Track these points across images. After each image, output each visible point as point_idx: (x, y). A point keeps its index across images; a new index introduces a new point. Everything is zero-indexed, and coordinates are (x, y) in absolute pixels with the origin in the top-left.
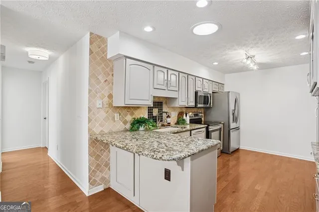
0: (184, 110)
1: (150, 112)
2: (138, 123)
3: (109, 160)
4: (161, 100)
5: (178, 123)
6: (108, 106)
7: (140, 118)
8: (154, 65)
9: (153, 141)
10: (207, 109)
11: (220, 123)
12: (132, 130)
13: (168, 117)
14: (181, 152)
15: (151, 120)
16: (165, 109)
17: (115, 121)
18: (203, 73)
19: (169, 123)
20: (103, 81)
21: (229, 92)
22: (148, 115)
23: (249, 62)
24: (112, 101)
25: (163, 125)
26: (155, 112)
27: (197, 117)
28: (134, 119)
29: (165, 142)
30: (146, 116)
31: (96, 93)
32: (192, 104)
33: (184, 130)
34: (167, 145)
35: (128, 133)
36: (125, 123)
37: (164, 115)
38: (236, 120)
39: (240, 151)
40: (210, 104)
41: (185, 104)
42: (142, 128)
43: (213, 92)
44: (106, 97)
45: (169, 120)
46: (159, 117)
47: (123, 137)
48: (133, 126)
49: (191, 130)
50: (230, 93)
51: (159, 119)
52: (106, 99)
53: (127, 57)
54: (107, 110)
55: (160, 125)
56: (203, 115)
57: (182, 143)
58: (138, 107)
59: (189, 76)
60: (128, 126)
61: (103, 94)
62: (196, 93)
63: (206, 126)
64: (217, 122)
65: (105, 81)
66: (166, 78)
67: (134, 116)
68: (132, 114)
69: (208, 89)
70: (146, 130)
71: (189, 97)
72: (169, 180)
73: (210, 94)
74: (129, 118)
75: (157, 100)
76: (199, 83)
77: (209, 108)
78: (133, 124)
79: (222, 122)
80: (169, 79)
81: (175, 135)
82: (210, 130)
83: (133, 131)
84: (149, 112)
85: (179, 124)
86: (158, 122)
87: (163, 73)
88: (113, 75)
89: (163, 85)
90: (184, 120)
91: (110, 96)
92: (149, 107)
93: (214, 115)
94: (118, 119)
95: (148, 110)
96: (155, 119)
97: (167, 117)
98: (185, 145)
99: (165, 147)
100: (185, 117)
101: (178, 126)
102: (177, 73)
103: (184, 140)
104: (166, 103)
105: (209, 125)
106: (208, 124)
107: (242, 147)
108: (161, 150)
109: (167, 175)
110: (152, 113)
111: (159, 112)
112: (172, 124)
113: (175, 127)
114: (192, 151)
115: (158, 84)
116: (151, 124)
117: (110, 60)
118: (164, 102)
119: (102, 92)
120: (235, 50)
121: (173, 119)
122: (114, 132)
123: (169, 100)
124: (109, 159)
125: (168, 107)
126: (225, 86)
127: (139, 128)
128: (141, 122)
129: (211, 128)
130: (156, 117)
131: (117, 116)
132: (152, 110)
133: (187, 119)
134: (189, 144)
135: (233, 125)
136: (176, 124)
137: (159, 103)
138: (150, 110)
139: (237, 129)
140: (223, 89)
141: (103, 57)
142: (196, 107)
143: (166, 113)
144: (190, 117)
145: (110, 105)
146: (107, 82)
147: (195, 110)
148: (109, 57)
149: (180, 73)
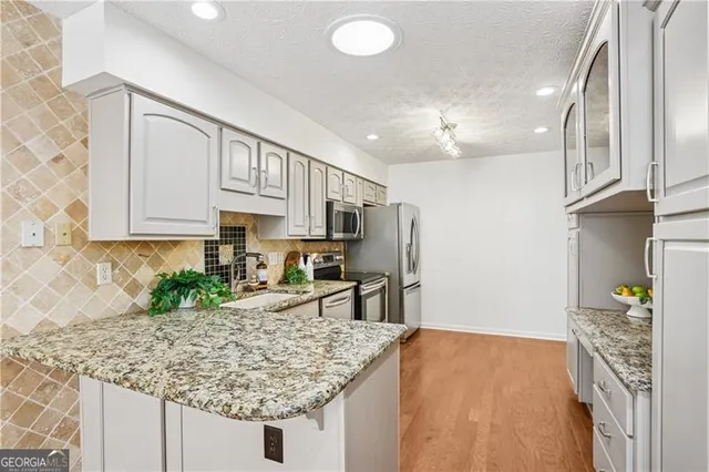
0: (300, 247)
1: (212, 256)
2: (174, 289)
3: (76, 412)
4: (241, 222)
5: (285, 281)
6: (68, 239)
7: (182, 273)
8: (222, 124)
9: (223, 342)
10: (351, 244)
11: (384, 275)
12: (155, 309)
13: (261, 266)
14: (315, 377)
15: (216, 279)
16: (252, 245)
17: (96, 287)
18: (345, 158)
19: (264, 283)
20: (44, 159)
21: (400, 204)
22: (207, 263)
23: (446, 137)
24: (86, 223)
25: (247, 289)
26: (226, 255)
27: (330, 264)
28: (164, 275)
29: (260, 343)
30: (200, 268)
31: (18, 196)
32: (321, 232)
33: (305, 297)
34: (270, 355)
35: (144, 321)
36: (133, 289)
37: (251, 262)
38: (413, 267)
39: (422, 333)
40: (360, 232)
41: (303, 232)
42: (186, 303)
43: (365, 205)
44: (62, 211)
45: (263, 274)
46: (236, 267)
47: (124, 337)
48: (159, 300)
49: (320, 299)
50: (402, 208)
51: (236, 273)
52: (60, 218)
53: (133, 89)
54: (64, 252)
55: (240, 287)
56: (342, 257)
57: (308, 342)
58: (176, 243)
59: (312, 162)
60: (144, 299)
61: (46, 202)
62: (329, 205)
63: (355, 284)
64: (375, 274)
65: (57, 159)
66: (254, 164)
67: (162, 270)
68: (157, 262)
69: (355, 197)
70: (200, 306)
71: (312, 215)
72: (279, 459)
73: (359, 209)
74: (147, 275)
75: (230, 222)
76: (334, 183)
77: (358, 241)
78: (159, 293)
79: (387, 274)
80: (263, 167)
81: (284, 315)
82: (363, 293)
83: (159, 310)
84: (206, 256)
85: (288, 283)
86: (234, 282)
87: (246, 150)
88: (85, 142)
89: (248, 182)
90: (300, 272)
91: (77, 210)
92: (206, 242)
93: (368, 259)
94: (109, 280)
95: (206, 249)
96: (224, 274)
97: (258, 267)
98: (320, 350)
99: (265, 364)
100: (301, 265)
101: (286, 288)
102: (283, 153)
103: (314, 330)
104: (255, 230)
105: (360, 283)
106: (358, 279)
107: (425, 325)
108: (254, 375)
109: (273, 445)
110: (217, 256)
111: (235, 254)
112: (272, 283)
113: (281, 292)
114: (347, 371)
115: (234, 178)
116: (214, 289)
117: (71, 93)
118: (248, 228)
119: (44, 194)
120: (421, 106)
121: (273, 271)
122: (95, 322)
123: (262, 221)
124: (77, 408)
125: (261, 241)
126: (388, 191)
127: (179, 302)
128: (186, 285)
129: (365, 289)
130: (227, 267)
131: (102, 270)
132: (217, 249)
133: (308, 269)
134: (330, 345)
135: (408, 279)
136: (280, 283)
137: (234, 231)
138: (211, 249)
139: (416, 285)
140: (385, 199)
141: (42, 79)
142: (328, 239)
143: (257, 255)
144: (314, 263)
145: (78, 238)
146: (62, 164)
147: (326, 246)
148: (67, 80)
149: (291, 154)
